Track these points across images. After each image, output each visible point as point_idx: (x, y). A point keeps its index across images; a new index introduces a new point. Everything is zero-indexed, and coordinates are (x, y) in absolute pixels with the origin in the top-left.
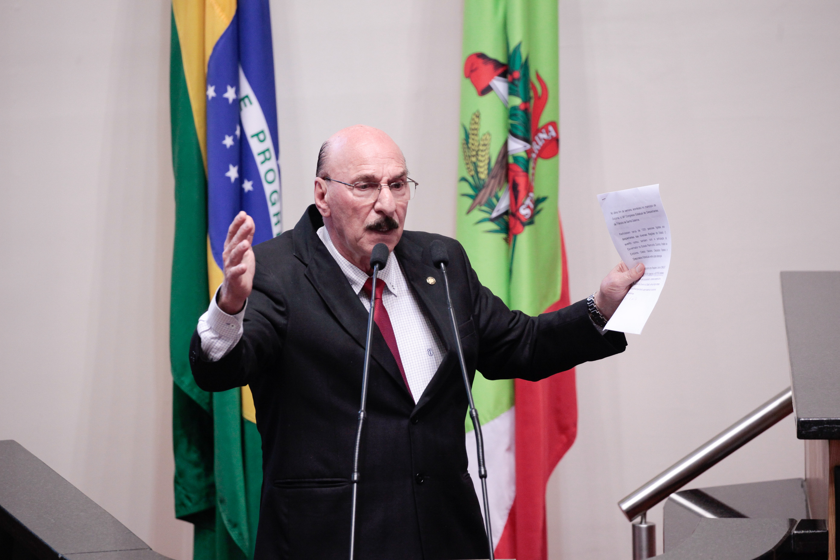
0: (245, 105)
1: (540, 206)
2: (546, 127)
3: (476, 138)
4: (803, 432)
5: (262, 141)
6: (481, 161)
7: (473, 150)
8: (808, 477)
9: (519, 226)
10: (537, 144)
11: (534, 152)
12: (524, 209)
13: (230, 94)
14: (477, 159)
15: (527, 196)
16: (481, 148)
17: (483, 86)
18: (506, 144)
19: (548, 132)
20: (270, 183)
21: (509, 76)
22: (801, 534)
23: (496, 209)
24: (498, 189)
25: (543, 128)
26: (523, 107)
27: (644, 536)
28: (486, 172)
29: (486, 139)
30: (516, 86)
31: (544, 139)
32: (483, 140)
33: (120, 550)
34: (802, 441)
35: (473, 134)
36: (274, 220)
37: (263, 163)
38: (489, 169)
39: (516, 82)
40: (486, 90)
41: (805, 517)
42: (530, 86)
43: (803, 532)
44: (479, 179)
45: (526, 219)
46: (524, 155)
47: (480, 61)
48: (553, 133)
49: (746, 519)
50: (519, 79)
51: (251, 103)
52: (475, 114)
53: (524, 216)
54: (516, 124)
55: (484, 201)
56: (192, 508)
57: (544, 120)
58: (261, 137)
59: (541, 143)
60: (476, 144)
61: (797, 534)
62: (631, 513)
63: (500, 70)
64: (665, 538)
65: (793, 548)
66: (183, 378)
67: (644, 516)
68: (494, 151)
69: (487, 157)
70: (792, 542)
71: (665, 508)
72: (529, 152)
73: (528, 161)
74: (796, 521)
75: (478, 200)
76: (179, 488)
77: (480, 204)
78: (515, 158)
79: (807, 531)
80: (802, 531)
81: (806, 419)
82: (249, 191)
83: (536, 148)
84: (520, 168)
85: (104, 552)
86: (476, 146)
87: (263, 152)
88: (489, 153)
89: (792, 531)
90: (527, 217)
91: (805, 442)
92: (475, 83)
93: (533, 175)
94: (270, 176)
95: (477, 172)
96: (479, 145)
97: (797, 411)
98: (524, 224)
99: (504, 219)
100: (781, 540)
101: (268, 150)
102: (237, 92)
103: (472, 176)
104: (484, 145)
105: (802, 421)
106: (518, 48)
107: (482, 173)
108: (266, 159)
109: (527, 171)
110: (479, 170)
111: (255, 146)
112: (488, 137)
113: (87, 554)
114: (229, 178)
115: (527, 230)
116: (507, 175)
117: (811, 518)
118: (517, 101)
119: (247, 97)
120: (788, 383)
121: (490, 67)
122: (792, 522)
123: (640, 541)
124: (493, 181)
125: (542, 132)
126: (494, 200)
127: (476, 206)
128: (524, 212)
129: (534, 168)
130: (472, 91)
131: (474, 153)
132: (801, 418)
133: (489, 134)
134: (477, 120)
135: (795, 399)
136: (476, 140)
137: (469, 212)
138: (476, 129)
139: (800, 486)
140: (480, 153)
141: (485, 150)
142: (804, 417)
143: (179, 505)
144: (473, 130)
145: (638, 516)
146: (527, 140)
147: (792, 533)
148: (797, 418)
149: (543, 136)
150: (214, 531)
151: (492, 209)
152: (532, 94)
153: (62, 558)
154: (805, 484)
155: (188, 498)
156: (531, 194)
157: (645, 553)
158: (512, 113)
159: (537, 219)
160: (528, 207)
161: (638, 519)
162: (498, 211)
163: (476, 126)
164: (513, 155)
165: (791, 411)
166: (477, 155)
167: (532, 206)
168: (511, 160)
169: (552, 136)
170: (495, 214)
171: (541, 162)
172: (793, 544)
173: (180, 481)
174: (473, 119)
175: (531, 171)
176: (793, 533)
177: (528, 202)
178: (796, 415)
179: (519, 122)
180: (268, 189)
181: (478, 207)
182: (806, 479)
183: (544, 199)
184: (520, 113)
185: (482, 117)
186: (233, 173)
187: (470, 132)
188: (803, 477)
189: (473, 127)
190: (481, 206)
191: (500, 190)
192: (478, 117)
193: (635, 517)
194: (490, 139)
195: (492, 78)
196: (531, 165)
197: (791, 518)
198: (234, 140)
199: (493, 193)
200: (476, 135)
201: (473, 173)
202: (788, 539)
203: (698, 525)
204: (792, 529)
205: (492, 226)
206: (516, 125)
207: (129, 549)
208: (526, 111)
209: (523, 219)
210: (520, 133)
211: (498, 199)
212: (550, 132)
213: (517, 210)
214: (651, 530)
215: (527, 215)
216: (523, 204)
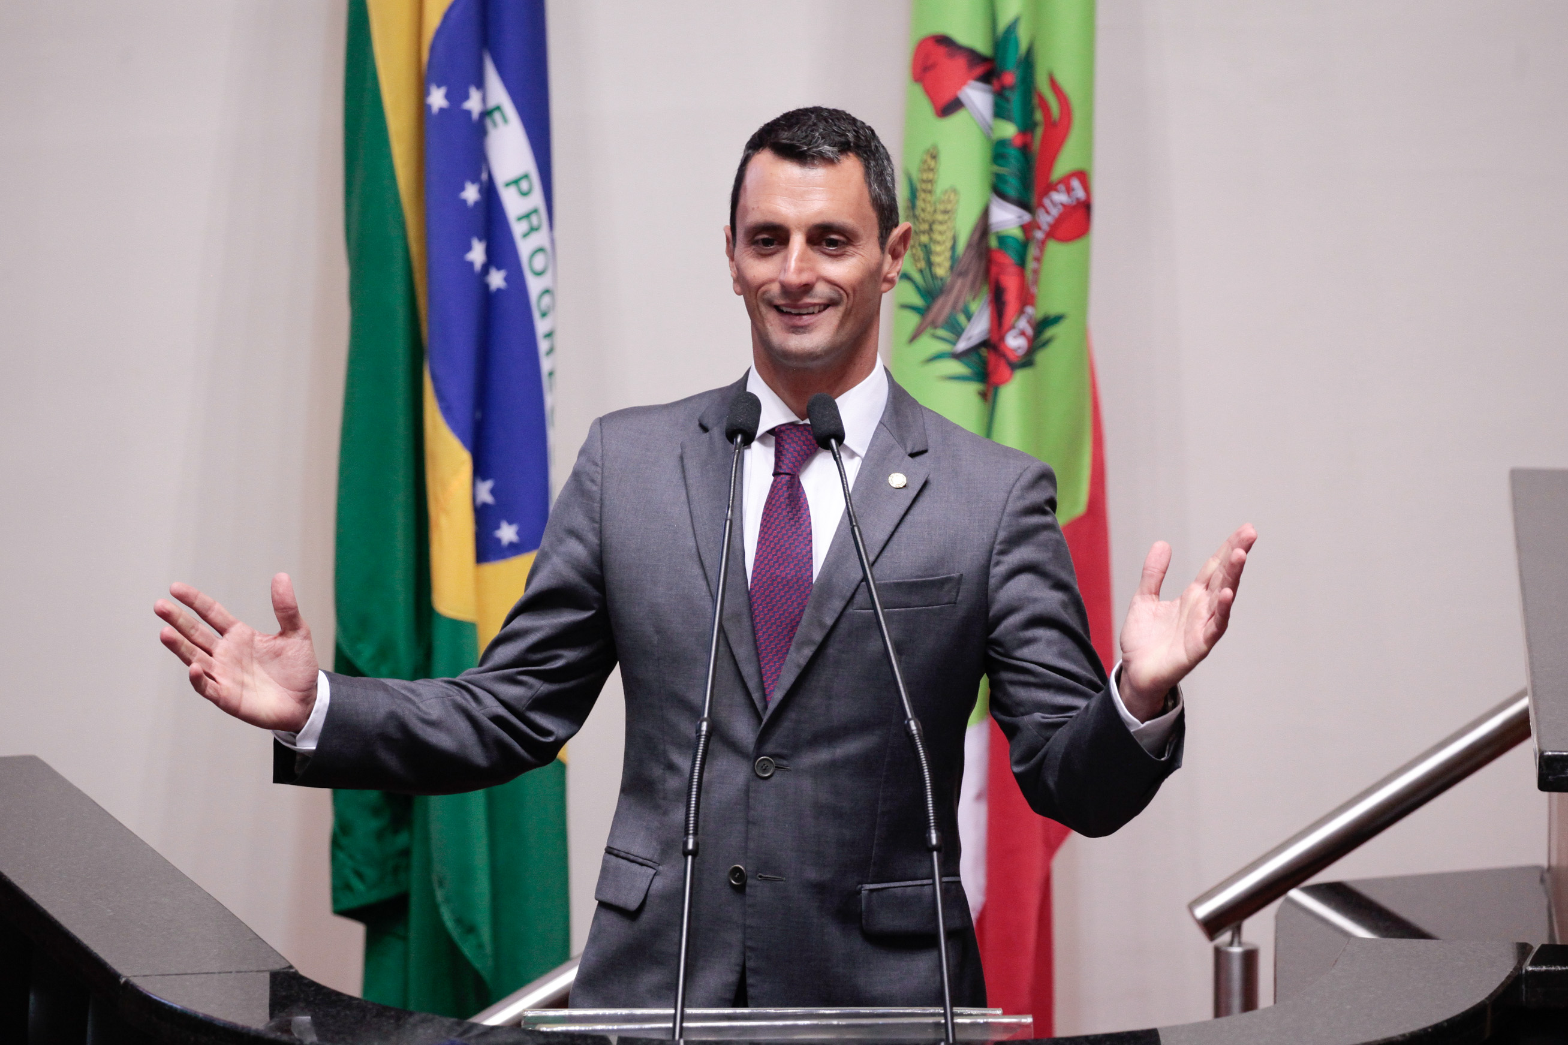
0: (495, 125)
1: (1049, 332)
2: (1066, 181)
3: (929, 197)
4: (1550, 777)
5: (524, 194)
6: (938, 243)
7: (924, 221)
8: (1554, 862)
9: (1004, 369)
10: (1048, 212)
11: (1039, 228)
12: (1015, 337)
13: (474, 104)
14: (931, 239)
15: (1021, 312)
16: (940, 217)
17: (946, 97)
18: (986, 214)
19: (1069, 190)
20: (539, 274)
21: (995, 81)
22: (1540, 973)
23: (965, 336)
24: (969, 298)
25: (1060, 182)
26: (1018, 142)
27: (1236, 970)
28: (947, 264)
29: (949, 201)
30: (1007, 100)
31: (1063, 205)
32: (943, 202)
33: (237, 972)
34: (1546, 794)
35: (924, 191)
36: (543, 346)
37: (525, 235)
38: (953, 259)
39: (1008, 93)
40: (949, 107)
41: (1546, 942)
42: (1036, 101)
43: (1544, 968)
44: (934, 276)
45: (1018, 357)
46: (1017, 232)
47: (941, 50)
48: (1080, 193)
49: (1435, 941)
50: (1012, 88)
51: (505, 120)
52: (928, 152)
53: (1013, 350)
54: (1006, 174)
55: (941, 320)
56: (364, 894)
57: (1063, 165)
58: (524, 185)
59: (1055, 212)
60: (930, 209)
61: (1532, 971)
62: (1213, 925)
63: (979, 70)
64: (1277, 975)
65: (1524, 1000)
66: (360, 646)
67: (1237, 931)
68: (964, 225)
69: (950, 235)
70: (1523, 987)
71: (1278, 917)
72: (1027, 229)
73: (1024, 245)
74: (1532, 948)
75: (931, 316)
76: (341, 856)
77: (934, 325)
78: (1002, 239)
79: (1551, 966)
80: (1542, 967)
81: (1556, 753)
82: (499, 290)
83: (1045, 220)
84: (1009, 259)
85: (207, 973)
86: (929, 213)
87: (527, 216)
88: (954, 227)
89: (1524, 966)
90: (1021, 352)
91: (1550, 797)
92: (931, 93)
93: (1036, 272)
94: (539, 262)
95: (930, 264)
96: (935, 211)
97: (1539, 738)
98: (1014, 366)
99: (980, 356)
100: (1502, 984)
101: (535, 211)
102: (484, 100)
103: (921, 271)
104: (946, 212)
105: (1549, 756)
106: (1012, 28)
107: (939, 265)
108: (533, 229)
109: (1022, 264)
110: (936, 259)
111: (513, 204)
112: (952, 196)
113: (174, 977)
114: (471, 264)
115: (1020, 378)
116: (987, 271)
117: (1558, 943)
118: (1008, 130)
119: (498, 108)
120: (1522, 681)
121: (960, 63)
122: (1523, 949)
123: (1229, 980)
124: (959, 282)
125: (1056, 190)
126: (962, 319)
127: (925, 328)
128: (1015, 342)
129: (1038, 259)
130: (926, 108)
131: (925, 227)
132: (1546, 751)
133: (955, 191)
134: (932, 163)
135: (1536, 713)
136: (929, 202)
137: (914, 337)
138: (930, 181)
139: (1538, 879)
140: (937, 227)
141: (946, 222)
142: (1551, 750)
143: (340, 887)
144: (924, 181)
145: (1226, 931)
146: (1023, 204)
147: (1524, 971)
148: (1540, 750)
149: (1060, 197)
150: (405, 939)
151: (956, 335)
152: (1039, 116)
153: (127, 983)
154: (1547, 876)
155: (360, 875)
156: (1029, 310)
157: (1236, 1001)
158: (998, 152)
159: (1041, 357)
160: (1023, 333)
161: (1226, 937)
162: (970, 338)
163: (930, 176)
164: (997, 233)
165: (1527, 734)
166: (931, 229)
167: (1029, 331)
168: (993, 243)
169: (1078, 199)
170: (962, 346)
171: (1054, 248)
172: (1524, 992)
173: (344, 841)
174: (925, 162)
175: (1031, 265)
176: (1526, 971)
177: (1023, 324)
178: (1537, 746)
179: (1010, 170)
180: (534, 286)
181: (930, 330)
182: (1549, 868)
183: (1056, 319)
184: (1013, 153)
185: (943, 157)
186: (477, 254)
187: (919, 186)
188: (1543, 862)
189: (925, 176)
190: (935, 327)
191: (974, 298)
192: (934, 157)
193: (1221, 931)
194: (957, 202)
195: (964, 83)
196: (1032, 251)
197: (1521, 941)
198: (480, 191)
199: (961, 305)
200: (930, 192)
201: (922, 264)
202: (1514, 983)
203: (1344, 950)
204: (1523, 964)
205: (957, 368)
206: (1004, 175)
207: (255, 969)
208: (1025, 149)
209: (1011, 356)
210: (1012, 192)
211: (969, 317)
212: (1073, 190)
213: (1002, 339)
214: (1250, 958)
215: (1019, 348)
216: (1013, 327)
